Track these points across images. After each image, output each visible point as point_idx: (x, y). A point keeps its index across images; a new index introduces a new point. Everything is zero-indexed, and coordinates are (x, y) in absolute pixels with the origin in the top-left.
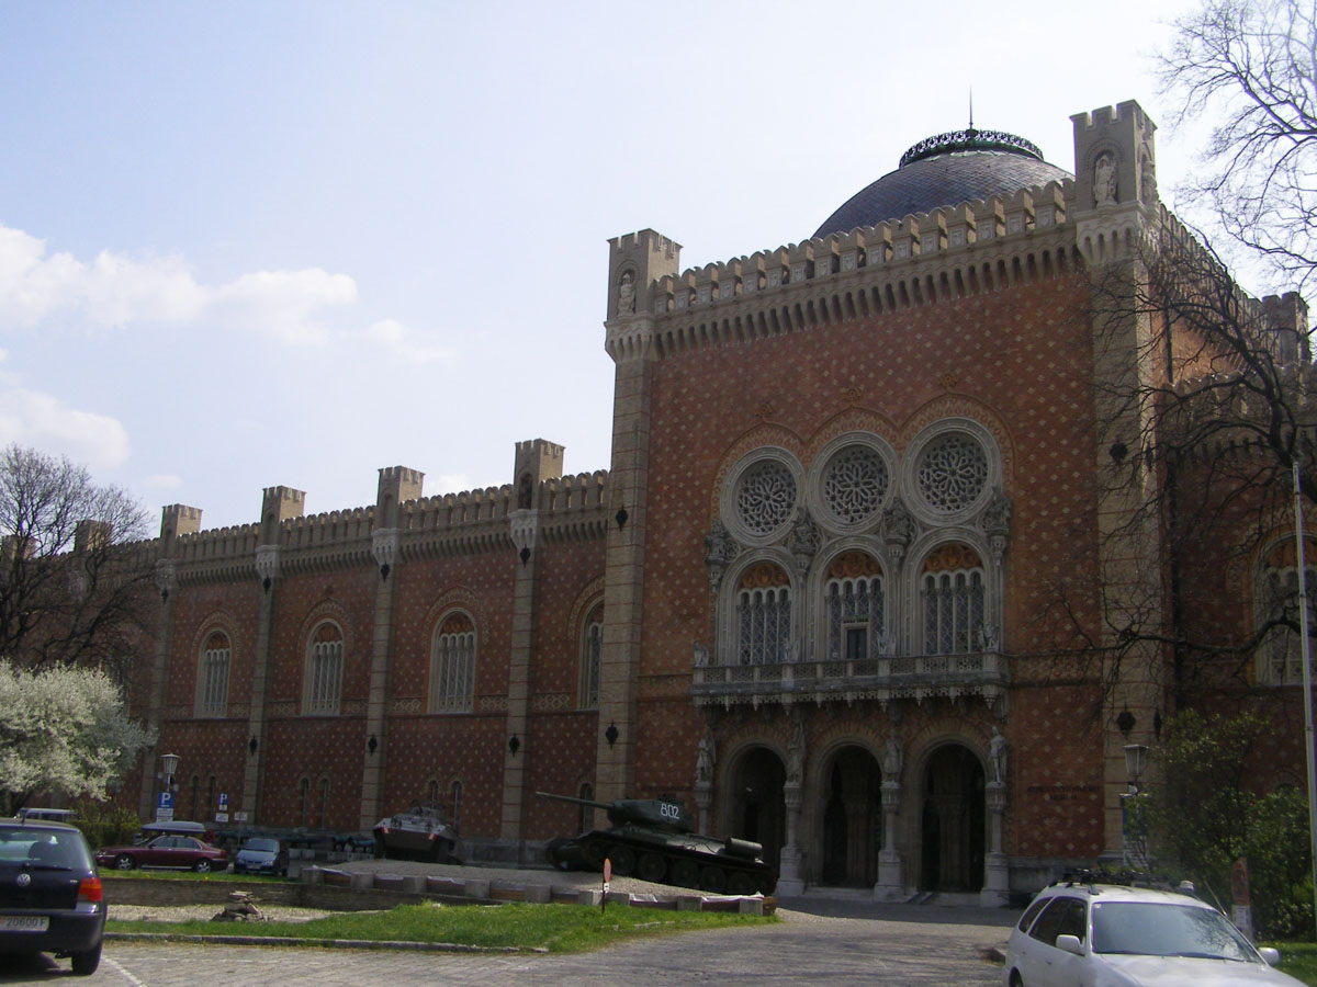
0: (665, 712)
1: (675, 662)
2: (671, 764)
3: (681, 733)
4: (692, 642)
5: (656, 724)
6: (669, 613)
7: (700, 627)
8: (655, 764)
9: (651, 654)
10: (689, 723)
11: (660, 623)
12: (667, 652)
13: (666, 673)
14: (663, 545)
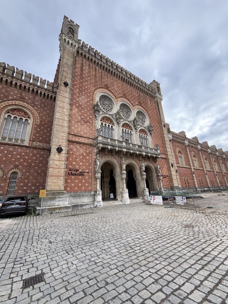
0: (78, 147)
1: (82, 133)
2: (81, 164)
3: (85, 154)
4: (88, 129)
5: (75, 150)
6: (80, 119)
7: (90, 126)
8: (74, 163)
9: (73, 128)
10: (88, 152)
11: (76, 120)
12: (79, 129)
13: (79, 135)
14: (78, 100)
